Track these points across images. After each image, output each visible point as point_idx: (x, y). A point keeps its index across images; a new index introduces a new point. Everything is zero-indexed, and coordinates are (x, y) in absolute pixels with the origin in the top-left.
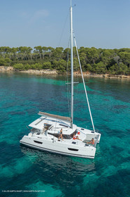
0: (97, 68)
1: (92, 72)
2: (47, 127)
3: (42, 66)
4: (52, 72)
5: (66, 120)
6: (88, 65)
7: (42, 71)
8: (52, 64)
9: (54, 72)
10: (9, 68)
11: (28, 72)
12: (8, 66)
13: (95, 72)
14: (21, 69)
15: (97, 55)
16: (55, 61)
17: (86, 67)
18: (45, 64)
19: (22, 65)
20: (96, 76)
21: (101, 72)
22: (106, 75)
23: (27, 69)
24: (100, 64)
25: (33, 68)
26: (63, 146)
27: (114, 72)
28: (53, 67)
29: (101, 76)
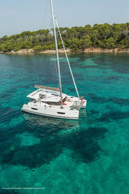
0: (107, 43)
1: (103, 47)
2: (42, 97)
5: (56, 90)
6: (99, 41)
8: (66, 43)
9: (68, 50)
10: (30, 50)
11: (46, 52)
12: (29, 48)
13: (105, 48)
14: (39, 50)
15: (108, 31)
16: (69, 41)
17: (97, 43)
19: (40, 46)
20: (107, 51)
21: (111, 47)
22: (116, 50)
23: (44, 49)
24: (111, 39)
25: (50, 49)
26: (53, 111)
27: (123, 47)
28: (67, 46)
29: (111, 51)
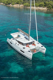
3: (39, 5)
4: (44, 9)
7: (38, 8)
8: (45, 4)
9: (45, 9)
12: (21, 4)
14: (27, 6)
18: (41, 3)
19: (28, 4)
28: (45, 6)
